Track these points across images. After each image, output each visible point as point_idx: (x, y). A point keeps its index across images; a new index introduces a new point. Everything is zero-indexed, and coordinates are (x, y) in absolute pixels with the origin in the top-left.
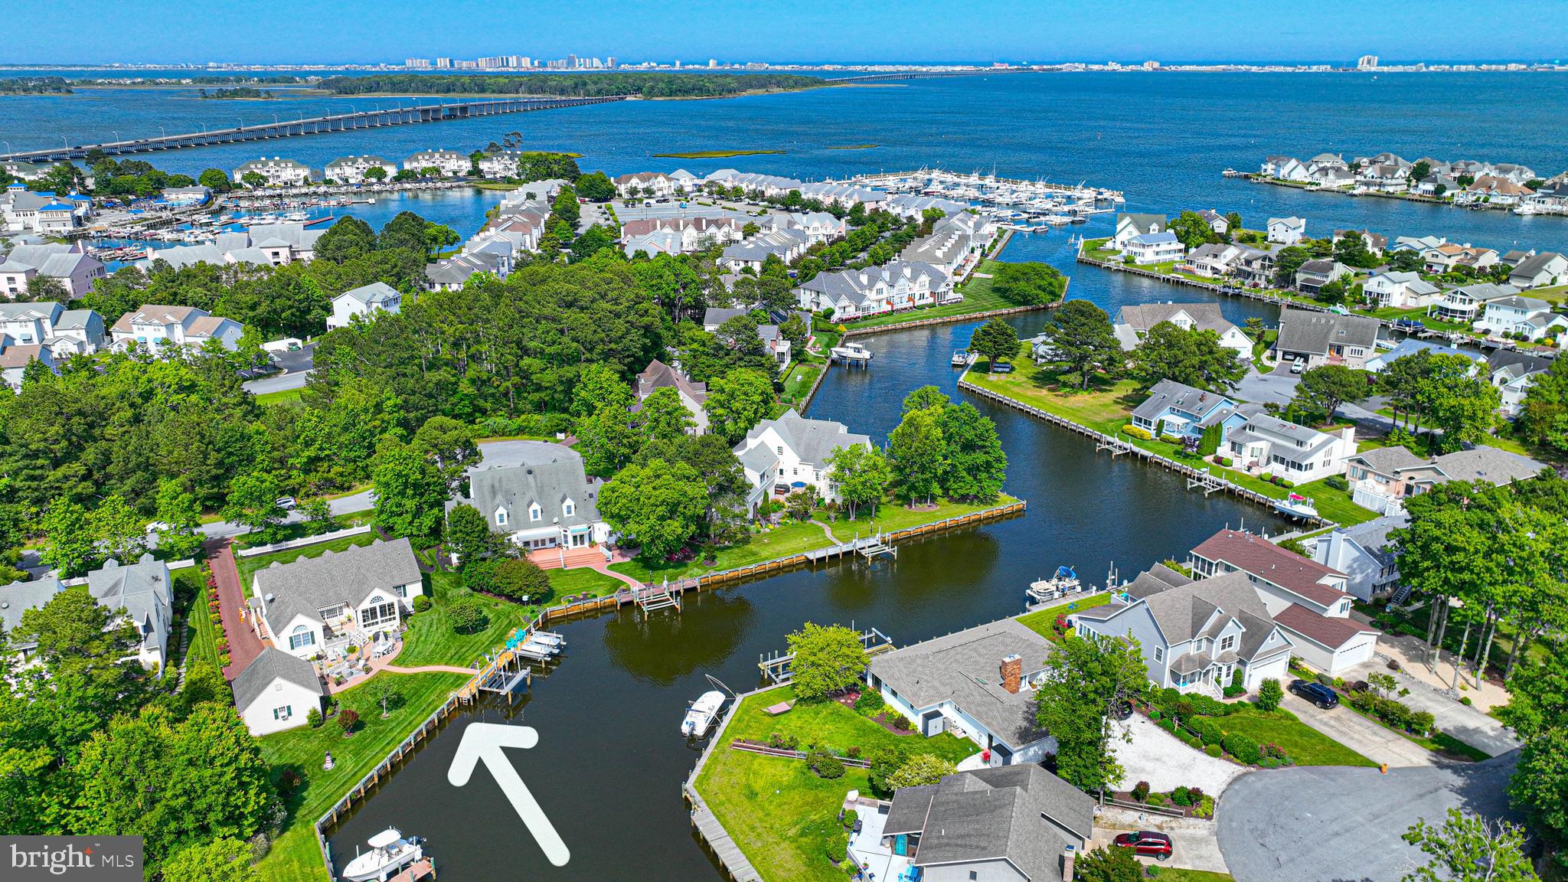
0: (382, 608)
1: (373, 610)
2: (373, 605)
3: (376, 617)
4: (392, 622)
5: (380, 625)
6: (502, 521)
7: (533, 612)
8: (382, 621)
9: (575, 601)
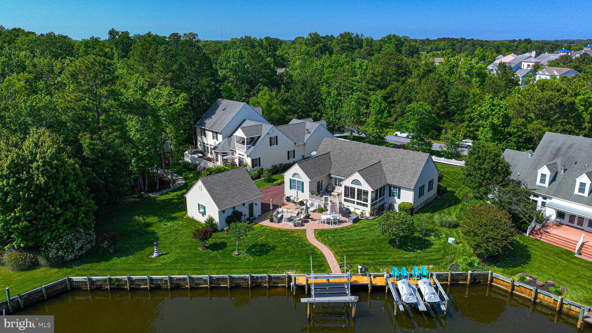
0: (359, 190)
1: (353, 189)
2: (353, 186)
3: (354, 198)
4: (364, 208)
5: (355, 205)
6: (543, 181)
7: (471, 265)
8: (358, 203)
9: (529, 283)
